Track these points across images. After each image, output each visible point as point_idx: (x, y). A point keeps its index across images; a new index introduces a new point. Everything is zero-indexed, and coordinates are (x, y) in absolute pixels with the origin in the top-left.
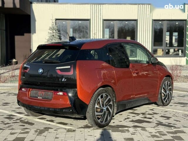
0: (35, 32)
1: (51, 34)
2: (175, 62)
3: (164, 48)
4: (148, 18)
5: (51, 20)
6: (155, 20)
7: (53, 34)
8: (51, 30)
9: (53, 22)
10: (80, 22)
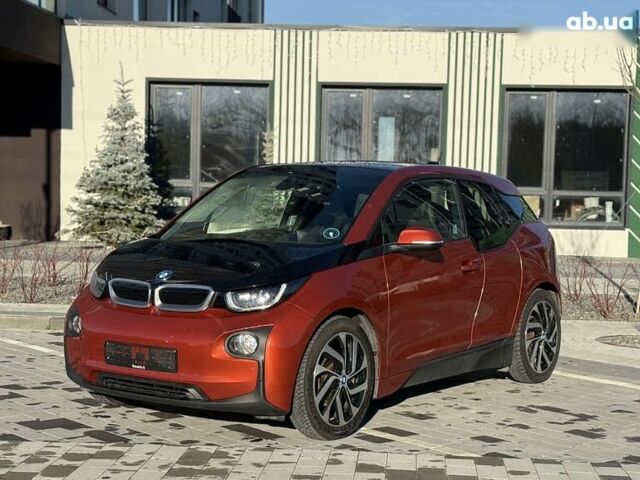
0: (70, 126)
1: (115, 133)
2: (573, 244)
3: (546, 193)
4: (486, 79)
5: (116, 85)
6: (510, 89)
7: (120, 134)
8: (115, 119)
9: (123, 92)
10: (237, 91)
